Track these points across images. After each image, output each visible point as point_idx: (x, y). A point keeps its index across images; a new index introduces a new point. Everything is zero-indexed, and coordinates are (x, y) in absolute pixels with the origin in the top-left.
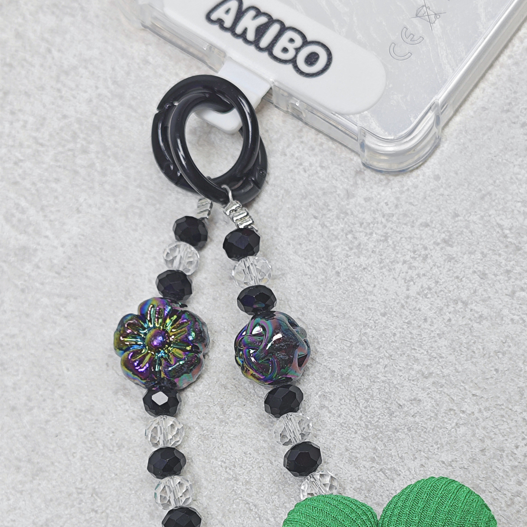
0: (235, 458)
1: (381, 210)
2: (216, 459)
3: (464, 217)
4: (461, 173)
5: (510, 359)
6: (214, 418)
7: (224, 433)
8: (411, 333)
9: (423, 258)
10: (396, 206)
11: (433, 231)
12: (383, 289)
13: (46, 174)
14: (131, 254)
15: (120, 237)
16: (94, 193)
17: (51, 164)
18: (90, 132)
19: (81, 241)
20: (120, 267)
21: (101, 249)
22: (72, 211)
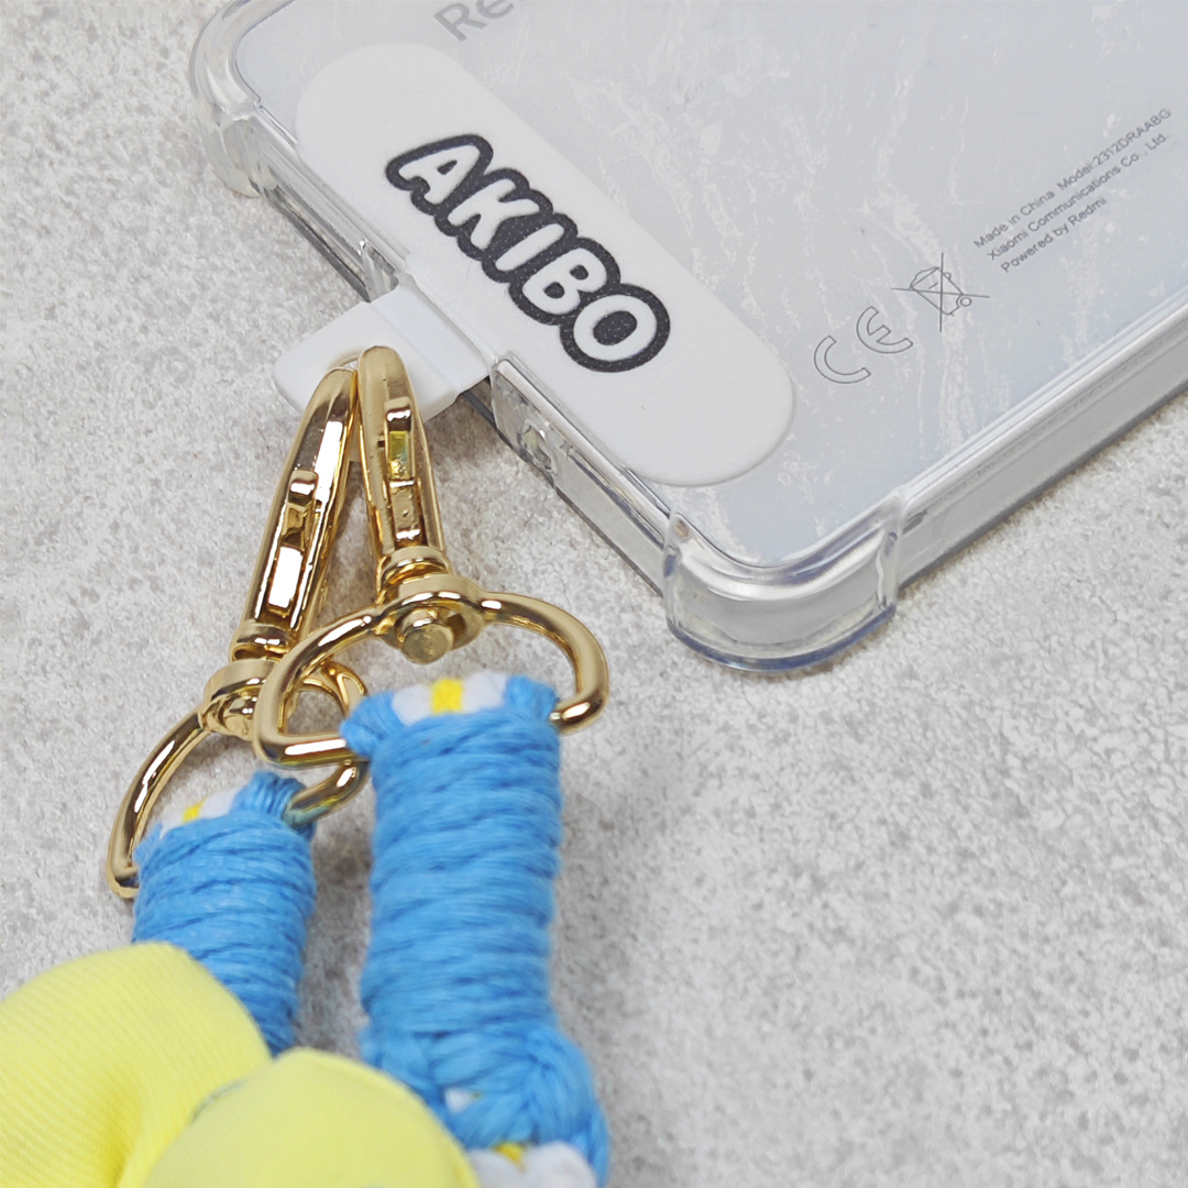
3: (926, 687)
4: (975, 585)
5: (858, 1063)
6: (71, 890)
7: (73, 932)
9: (776, 737)
11: (834, 688)
13: (30, 209)
14: (108, 452)
15: (106, 405)
16: (109, 292)
17: (53, 192)
18: (178, 162)
19: (16, 378)
20: (66, 469)
21: (50, 413)
22: (37, 306)
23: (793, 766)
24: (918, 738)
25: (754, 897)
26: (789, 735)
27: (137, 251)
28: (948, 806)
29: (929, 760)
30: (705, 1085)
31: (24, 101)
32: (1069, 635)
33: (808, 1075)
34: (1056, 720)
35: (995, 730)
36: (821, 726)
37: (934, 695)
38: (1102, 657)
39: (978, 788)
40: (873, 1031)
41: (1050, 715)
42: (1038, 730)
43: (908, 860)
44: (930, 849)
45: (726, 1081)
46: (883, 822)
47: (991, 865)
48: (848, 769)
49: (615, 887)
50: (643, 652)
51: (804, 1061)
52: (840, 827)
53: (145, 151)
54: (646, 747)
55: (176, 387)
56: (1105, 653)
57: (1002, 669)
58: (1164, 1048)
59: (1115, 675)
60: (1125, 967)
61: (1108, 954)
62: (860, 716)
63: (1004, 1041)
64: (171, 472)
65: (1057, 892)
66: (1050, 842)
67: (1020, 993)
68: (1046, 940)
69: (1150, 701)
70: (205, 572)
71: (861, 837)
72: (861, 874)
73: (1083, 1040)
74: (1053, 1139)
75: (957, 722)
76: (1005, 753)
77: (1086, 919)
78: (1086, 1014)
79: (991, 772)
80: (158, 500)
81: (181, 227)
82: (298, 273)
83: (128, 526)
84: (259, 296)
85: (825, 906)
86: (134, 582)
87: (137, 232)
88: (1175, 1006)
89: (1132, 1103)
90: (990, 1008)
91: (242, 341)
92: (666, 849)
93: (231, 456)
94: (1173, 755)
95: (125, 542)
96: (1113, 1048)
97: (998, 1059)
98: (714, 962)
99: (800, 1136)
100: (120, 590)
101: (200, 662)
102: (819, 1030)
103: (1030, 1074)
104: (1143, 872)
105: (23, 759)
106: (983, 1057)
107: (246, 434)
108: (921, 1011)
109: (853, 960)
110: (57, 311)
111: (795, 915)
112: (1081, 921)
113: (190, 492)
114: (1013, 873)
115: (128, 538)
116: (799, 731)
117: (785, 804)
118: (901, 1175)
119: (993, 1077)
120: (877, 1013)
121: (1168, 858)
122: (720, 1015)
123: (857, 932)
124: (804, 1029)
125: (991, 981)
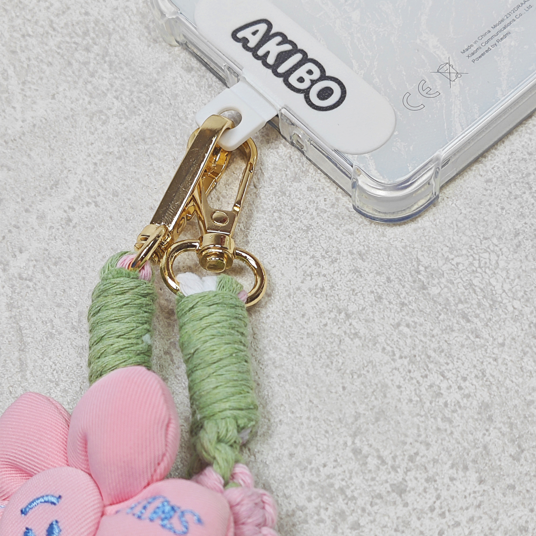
0: (67, 365)
1: (317, 203)
2: (50, 358)
3: (389, 240)
5: (363, 383)
6: (68, 323)
7: (69, 339)
8: (284, 322)
9: (332, 260)
10: (333, 206)
11: (354, 241)
12: (280, 272)
13: (44, 55)
14: (77, 152)
15: (76, 134)
16: (75, 88)
17: (53, 48)
18: (101, 35)
19: (41, 123)
20: (61, 159)
21: (54, 137)
22: (48, 94)
23: (339, 271)
24: (386, 260)
25: (324, 322)
26: (337, 259)
27: (86, 71)
28: (397, 285)
29: (389, 268)
30: (306, 392)
31: (40, 10)
32: (443, 219)
33: (344, 388)
34: (438, 252)
35: (415, 256)
36: (349, 256)
37: (392, 243)
38: (456, 227)
39: (408, 279)
40: (368, 372)
41: (436, 250)
42: (431, 256)
43: (381, 307)
44: (390, 303)
45: (314, 391)
46: (372, 292)
47: (413, 308)
48: (358, 271)
49: (271, 319)
50: (282, 228)
51: (342, 383)
52: (356, 294)
53: (88, 31)
54: (283, 265)
55: (102, 126)
56: (457, 225)
57: (418, 233)
58: (476, 376)
59: (460, 235)
60: (463, 346)
61: (456, 341)
62: (364, 251)
63: (417, 375)
64: (101, 160)
65: (437, 318)
66: (435, 299)
67: (423, 357)
68: (433, 336)
69: (474, 244)
70: (115, 199)
71: (364, 298)
72: (364, 312)
73: (446, 374)
74: (434, 411)
75: (400, 253)
76: (418, 265)
77: (448, 328)
78: (447, 364)
79: (413, 272)
80: (96, 171)
81: (102, 61)
82: (148, 80)
83: (85, 181)
84: (134, 89)
85: (350, 324)
86: (88, 203)
87: (86, 64)
88: (481, 360)
89: (464, 397)
90: (411, 362)
91: (127, 107)
92: (290, 303)
93: (124, 153)
94: (482, 265)
95: (85, 188)
96: (458, 377)
97: (414, 381)
98: (309, 346)
99: (341, 411)
100: (83, 206)
101: (114, 234)
102: (348, 371)
103: (427, 387)
104: (470, 310)
105: (48, 273)
106: (408, 380)
107: (129, 144)
108: (385, 364)
109: (361, 345)
110: (56, 96)
111: (339, 328)
112: (446, 329)
113: (109, 167)
114: (421, 311)
115: (86, 186)
116: (341, 258)
117: (336, 286)
118: (378, 425)
119: (413, 388)
120: (370, 364)
121: (479, 305)
122: (311, 366)
123: (362, 334)
124: (343, 371)
125: (412, 352)
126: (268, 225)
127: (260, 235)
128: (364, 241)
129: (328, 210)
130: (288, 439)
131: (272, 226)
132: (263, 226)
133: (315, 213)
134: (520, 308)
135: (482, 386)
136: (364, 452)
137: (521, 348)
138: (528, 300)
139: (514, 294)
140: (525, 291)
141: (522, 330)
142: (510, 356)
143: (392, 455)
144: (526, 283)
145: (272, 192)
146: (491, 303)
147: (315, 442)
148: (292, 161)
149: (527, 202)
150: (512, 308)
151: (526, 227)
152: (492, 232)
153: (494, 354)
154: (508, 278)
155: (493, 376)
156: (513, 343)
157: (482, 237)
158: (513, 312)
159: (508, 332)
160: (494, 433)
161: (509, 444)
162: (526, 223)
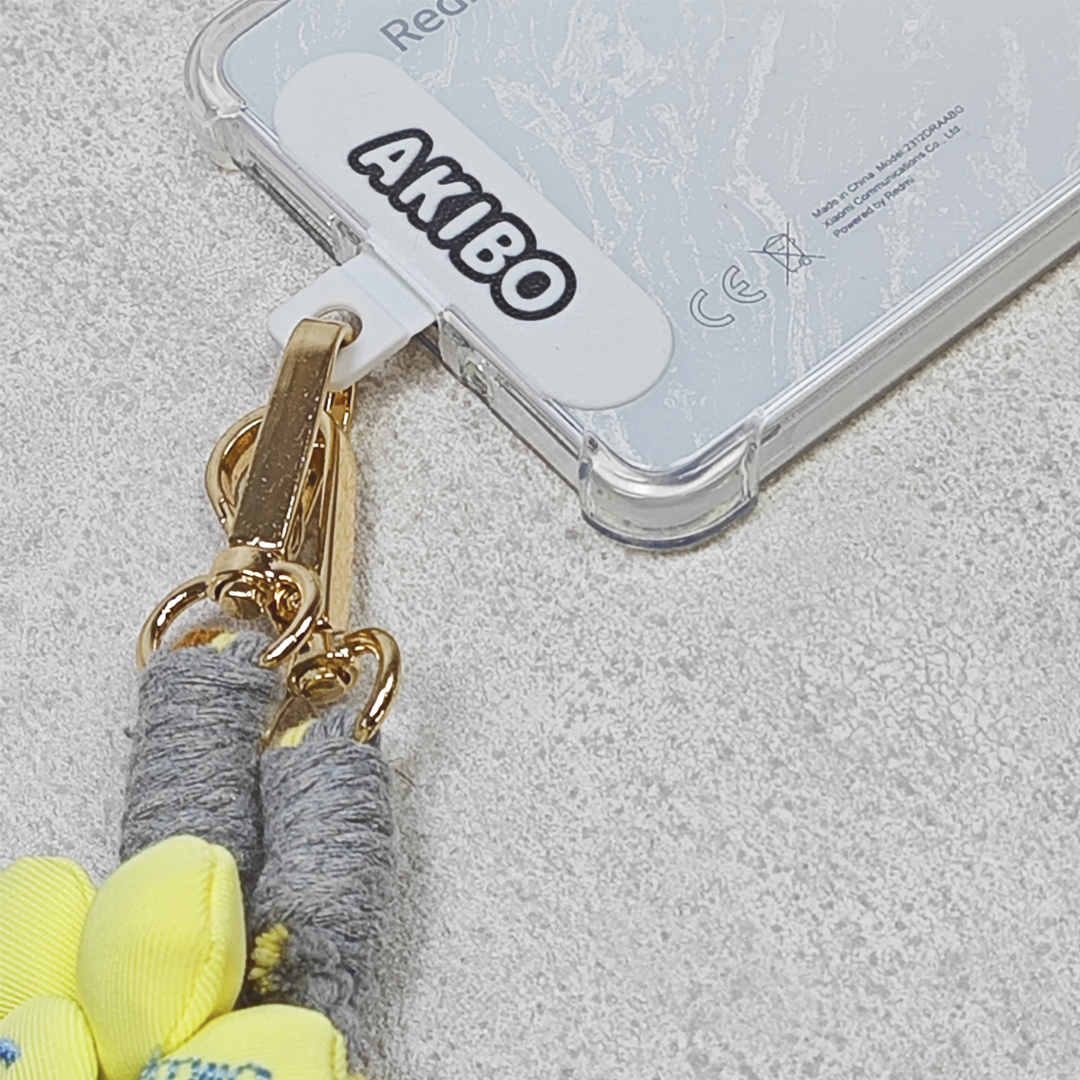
1: (588, 563)
3: (741, 634)
5: (702, 925)
8: (533, 808)
10: (621, 567)
11: (669, 638)
23: (640, 701)
24: (736, 675)
25: (616, 804)
26: (634, 679)
28: (762, 726)
30: (587, 947)
32: (849, 588)
33: (665, 936)
34: (842, 655)
35: (795, 666)
36: (660, 669)
38: (875, 604)
40: (712, 901)
43: (732, 770)
44: (749, 761)
45: (603, 944)
46: (712, 741)
48: (683, 701)
49: (508, 802)
50: (518, 616)
51: (661, 926)
52: (679, 746)
54: (525, 692)
55: (125, 416)
56: (878, 600)
57: (799, 617)
58: (931, 901)
59: (886, 618)
60: (901, 842)
61: (887, 832)
62: (690, 659)
63: (811, 903)
64: (128, 486)
65: (848, 788)
66: (841, 750)
67: (822, 866)
68: (841, 825)
69: (914, 637)
70: (164, 567)
71: (696, 753)
73: (871, 899)
74: (851, 973)
75: (765, 660)
76: (803, 683)
77: (870, 807)
78: (873, 879)
79: (793, 699)
80: (120, 510)
81: (115, 281)
83: (98, 532)
85: (671, 808)
86: (107, 577)
88: (940, 869)
89: (909, 944)
90: (799, 878)
91: (175, 375)
92: (545, 770)
94: (933, 679)
96: (894, 903)
97: (807, 916)
98: (588, 854)
100: (96, 585)
102: (671, 902)
103: (833, 927)
104: (912, 770)
106: (795, 915)
108: (747, 884)
110: (21, 356)
112: (866, 810)
113: (145, 502)
114: (813, 776)
118: (739, 1006)
119: (804, 931)
120: (715, 887)
121: (931, 758)
122: (596, 895)
123: (696, 827)
124: (660, 902)
125: (800, 858)
126: (489, 611)
127: (474, 632)
128: (690, 639)
129: (611, 577)
130: (557, 1042)
131: (496, 613)
132: (478, 614)
133: (584, 584)
134: (1014, 763)
135: (944, 920)
136: (712, 1060)
137: (1018, 842)
138: (1028, 747)
139: (999, 733)
140: (1022, 728)
141: (1020, 805)
142: (998, 859)
143: (771, 1063)
144: (1023, 713)
145: (492, 544)
146: (955, 754)
147: (613, 1045)
148: (530, 479)
149: (1017, 548)
150: (998, 764)
151: (1019, 600)
152: (949, 611)
153: (965, 855)
154: (987, 703)
155: (966, 901)
156: (1003, 833)
157: (929, 623)
158: (1001, 771)
159: (991, 812)
160: (973, 1012)
161: (1005, 1033)
162: (1017, 592)
